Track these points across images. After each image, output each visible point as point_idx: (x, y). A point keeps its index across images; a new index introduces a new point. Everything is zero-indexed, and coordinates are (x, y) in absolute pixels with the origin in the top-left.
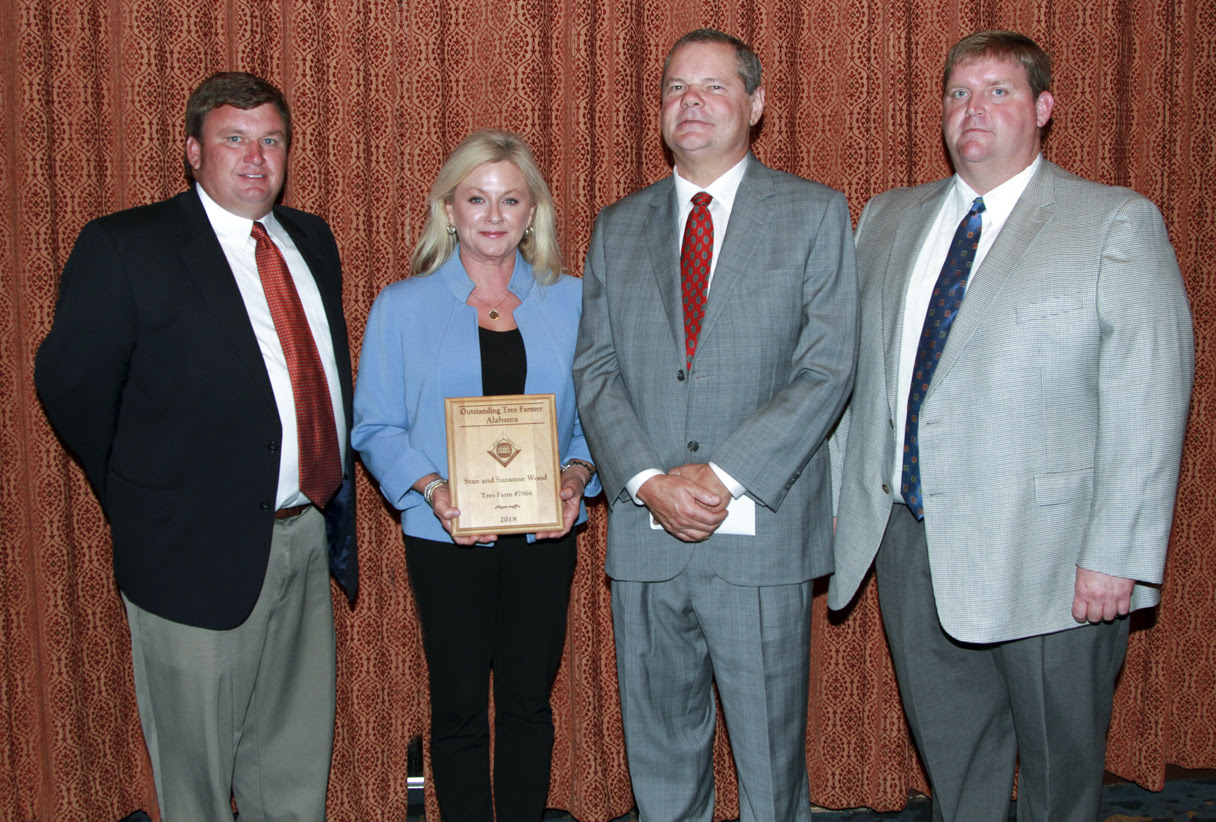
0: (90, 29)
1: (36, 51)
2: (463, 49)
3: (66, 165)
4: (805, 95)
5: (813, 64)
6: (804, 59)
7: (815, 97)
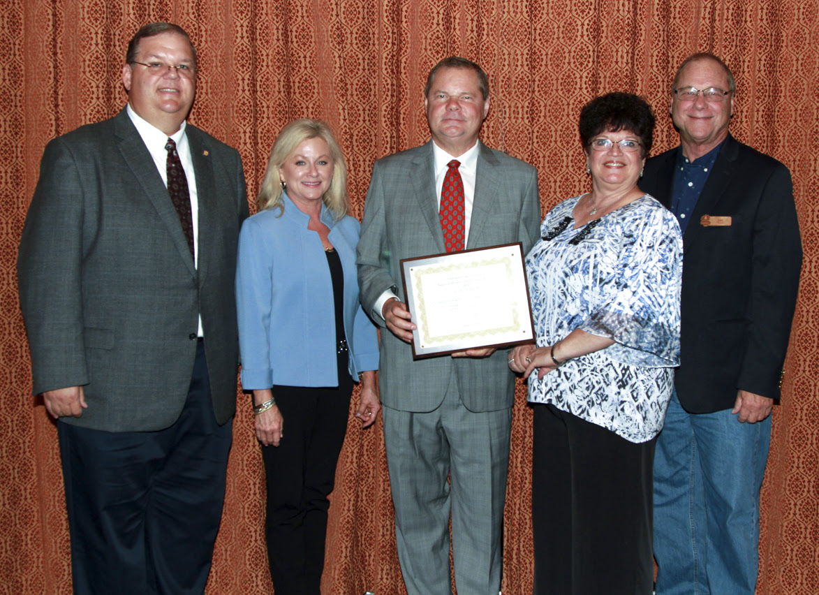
0: (283, 40)
1: (247, 56)
2: (538, 58)
3: (265, 136)
4: (782, 95)
5: (789, 72)
6: (783, 69)
7: (790, 96)
